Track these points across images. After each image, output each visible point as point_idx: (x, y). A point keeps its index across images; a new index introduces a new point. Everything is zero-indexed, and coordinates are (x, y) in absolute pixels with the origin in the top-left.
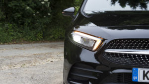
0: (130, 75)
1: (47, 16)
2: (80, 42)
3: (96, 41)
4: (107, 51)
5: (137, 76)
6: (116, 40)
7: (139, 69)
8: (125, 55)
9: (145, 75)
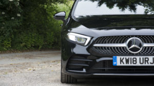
0: (111, 61)
1: (16, 17)
2: (75, 40)
3: (86, 39)
4: (95, 45)
5: (116, 61)
6: (101, 37)
7: (117, 57)
8: (108, 48)
9: (121, 61)
